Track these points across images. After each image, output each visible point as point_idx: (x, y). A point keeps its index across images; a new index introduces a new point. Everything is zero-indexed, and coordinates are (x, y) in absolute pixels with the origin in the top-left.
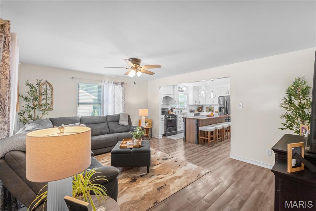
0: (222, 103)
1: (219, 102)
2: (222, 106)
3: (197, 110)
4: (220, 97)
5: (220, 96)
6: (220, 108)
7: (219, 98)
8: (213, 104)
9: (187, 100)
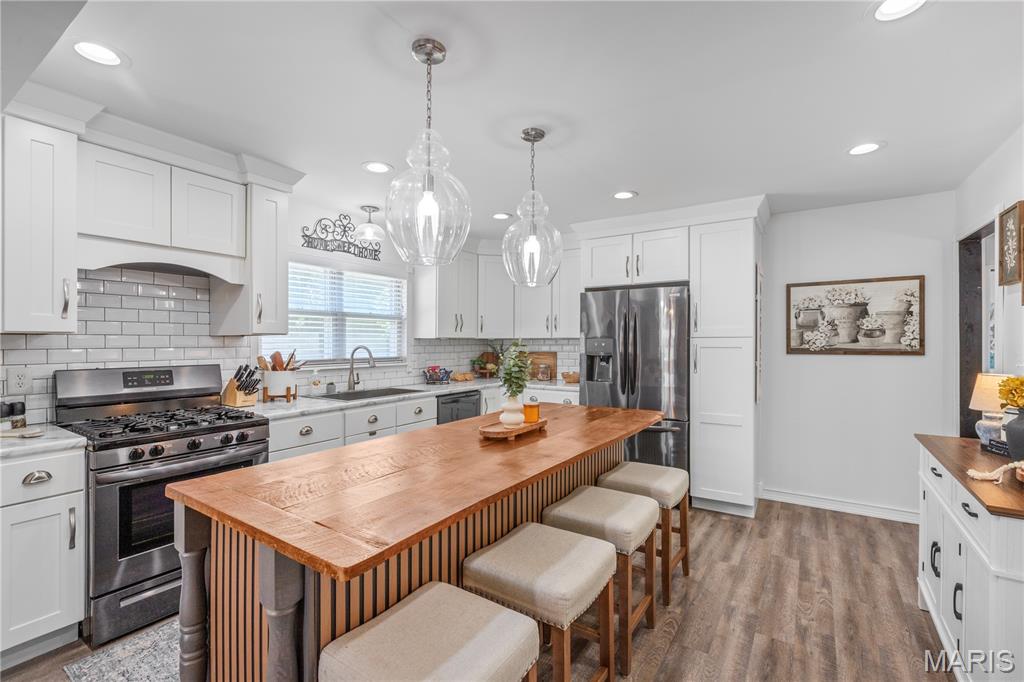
0: (598, 330)
1: (586, 325)
2: (601, 348)
3: (473, 370)
4: (589, 294)
5: (587, 290)
6: (591, 359)
7: (583, 297)
8: (556, 335)
9: (404, 313)
